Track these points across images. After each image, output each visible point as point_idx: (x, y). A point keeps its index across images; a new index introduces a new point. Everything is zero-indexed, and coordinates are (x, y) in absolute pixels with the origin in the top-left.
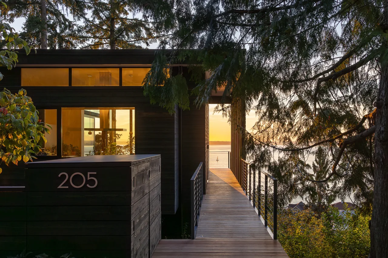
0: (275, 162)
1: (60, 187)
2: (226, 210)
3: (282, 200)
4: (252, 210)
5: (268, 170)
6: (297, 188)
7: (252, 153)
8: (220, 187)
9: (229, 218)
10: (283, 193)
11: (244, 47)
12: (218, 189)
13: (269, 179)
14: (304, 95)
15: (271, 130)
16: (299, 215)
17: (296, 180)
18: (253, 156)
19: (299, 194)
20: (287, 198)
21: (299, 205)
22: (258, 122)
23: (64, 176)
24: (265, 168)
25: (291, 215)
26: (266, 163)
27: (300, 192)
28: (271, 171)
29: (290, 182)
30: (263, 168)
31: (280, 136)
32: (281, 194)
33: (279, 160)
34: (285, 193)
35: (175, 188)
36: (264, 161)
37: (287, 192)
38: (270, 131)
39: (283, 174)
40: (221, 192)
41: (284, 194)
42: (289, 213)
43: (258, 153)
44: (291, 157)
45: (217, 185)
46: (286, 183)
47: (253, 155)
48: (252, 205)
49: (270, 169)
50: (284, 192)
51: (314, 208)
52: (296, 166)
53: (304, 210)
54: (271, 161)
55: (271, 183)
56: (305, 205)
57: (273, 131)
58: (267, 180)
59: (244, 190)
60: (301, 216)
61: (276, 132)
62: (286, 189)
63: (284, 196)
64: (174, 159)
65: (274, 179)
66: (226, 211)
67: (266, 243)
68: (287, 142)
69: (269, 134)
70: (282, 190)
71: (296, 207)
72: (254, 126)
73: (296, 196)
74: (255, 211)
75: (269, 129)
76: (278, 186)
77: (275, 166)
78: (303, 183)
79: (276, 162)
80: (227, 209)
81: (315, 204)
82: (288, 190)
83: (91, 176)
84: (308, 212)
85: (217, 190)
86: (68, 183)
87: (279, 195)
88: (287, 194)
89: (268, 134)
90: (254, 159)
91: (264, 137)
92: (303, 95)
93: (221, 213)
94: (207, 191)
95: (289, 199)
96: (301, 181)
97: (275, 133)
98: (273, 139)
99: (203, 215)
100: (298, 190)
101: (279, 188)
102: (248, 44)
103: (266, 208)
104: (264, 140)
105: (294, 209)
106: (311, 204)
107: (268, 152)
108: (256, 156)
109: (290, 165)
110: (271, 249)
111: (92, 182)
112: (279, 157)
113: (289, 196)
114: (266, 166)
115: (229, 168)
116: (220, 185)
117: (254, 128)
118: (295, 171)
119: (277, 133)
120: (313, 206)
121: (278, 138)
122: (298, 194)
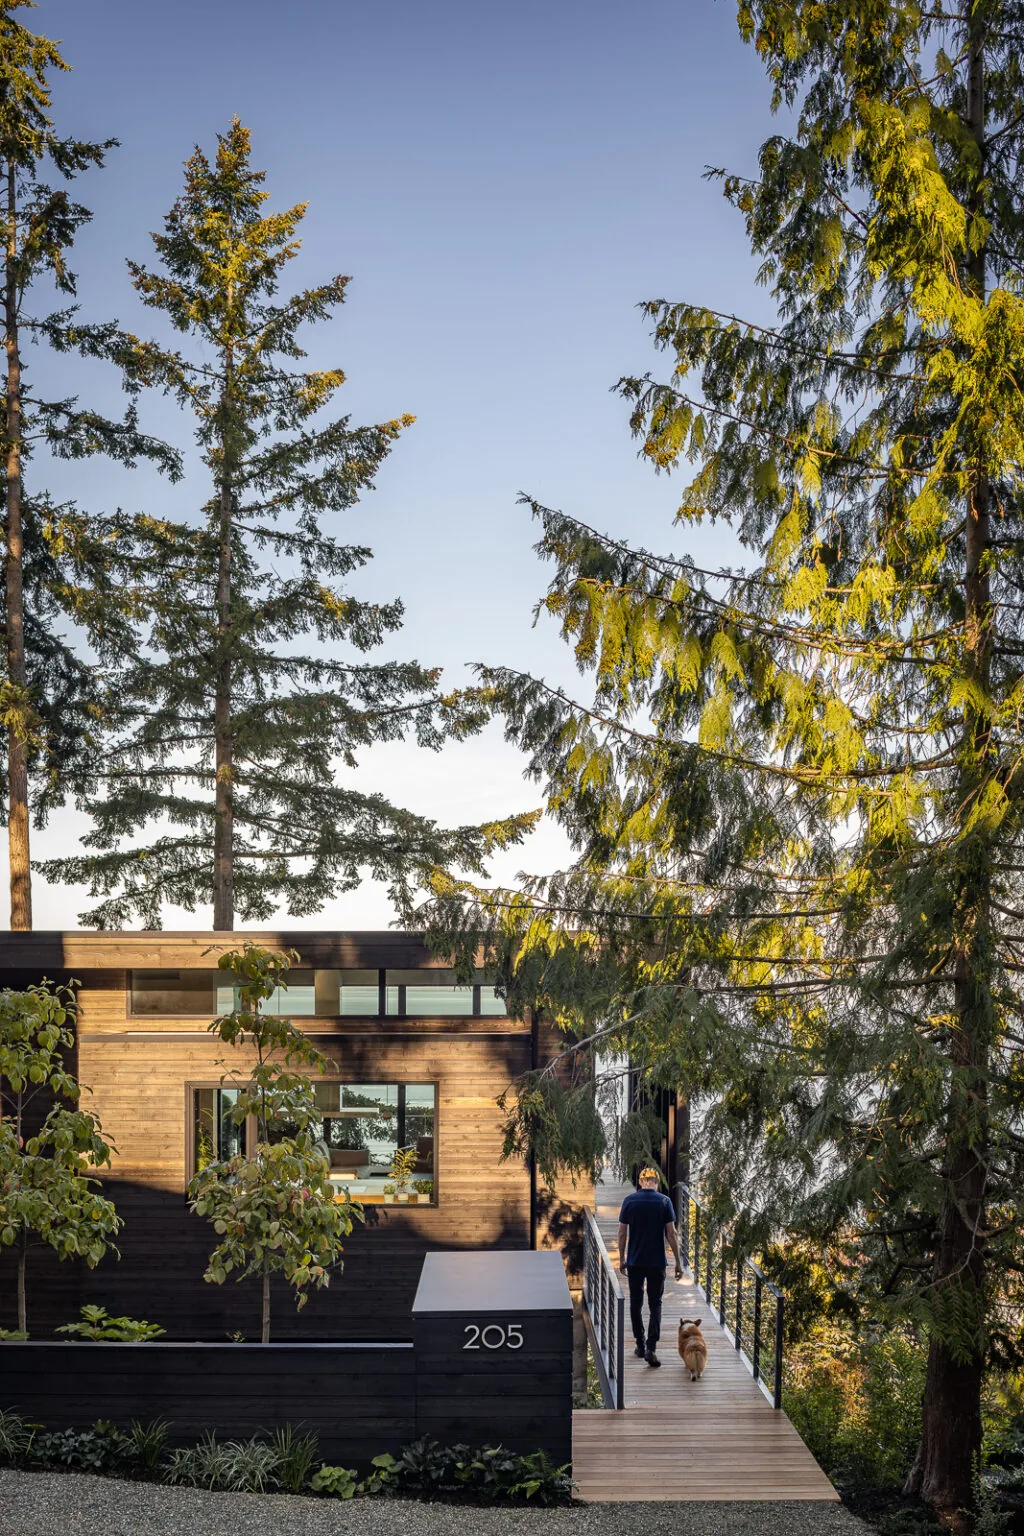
1: (466, 1347)
23: (473, 1331)
67: (757, 1417)
83: (513, 1330)
86: (478, 1341)
110: (767, 1428)
111: (515, 1340)
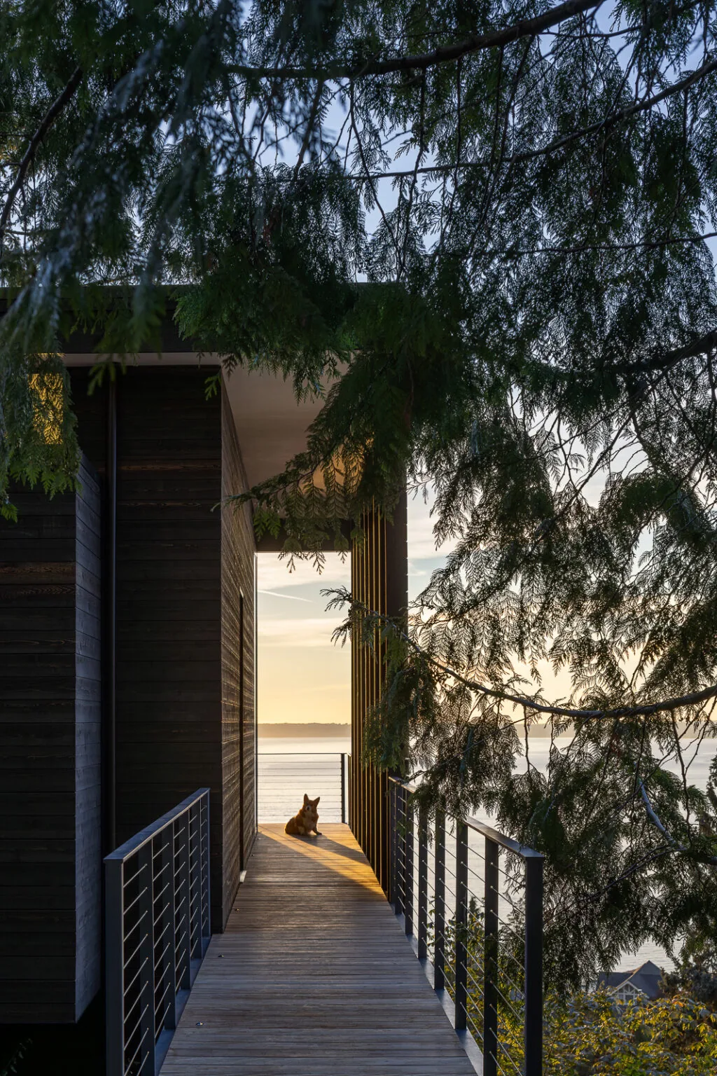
0: (534, 777)
2: (306, 1004)
3: (569, 960)
4: (431, 1003)
5: (501, 817)
6: (644, 901)
7: (421, 730)
8: (294, 900)
9: (316, 1046)
10: (573, 921)
11: (374, 192)
12: (280, 909)
13: (503, 859)
14: (674, 440)
15: (511, 602)
16: (644, 1018)
17: (635, 862)
18: (425, 748)
19: (652, 930)
20: (593, 947)
21: (642, 975)
22: (447, 573)
24: (489, 806)
25: (607, 1018)
26: (491, 784)
27: (659, 920)
28: (513, 819)
29: (607, 871)
30: (476, 806)
31: (555, 634)
32: (561, 928)
33: (552, 765)
34: (582, 925)
35: (79, 904)
36: (482, 772)
37: (592, 923)
38: (504, 606)
39: (572, 830)
40: (293, 924)
41: (579, 930)
42: (600, 1009)
43: (452, 732)
44: (609, 751)
45: (283, 890)
46: (589, 875)
47: (429, 743)
48: (431, 980)
49: (511, 808)
50: (579, 922)
51: (705, 990)
52: (636, 793)
53: (663, 996)
54: (514, 772)
55: (512, 874)
56: (668, 977)
57: (523, 610)
58: (496, 863)
59: (398, 913)
60: (652, 1021)
61: (536, 611)
62: (590, 906)
63: (578, 937)
64: (72, 771)
65: (528, 853)
66: (305, 1010)
68: (590, 670)
69: (502, 625)
70: (566, 910)
71: (626, 982)
72: (424, 593)
73: (636, 937)
74: (440, 1012)
75: (501, 599)
76: (551, 891)
77: (536, 794)
78: (666, 879)
79: (538, 774)
80: (311, 1001)
81: (706, 970)
82: (598, 910)
84: (681, 1004)
85: (280, 915)
87: (553, 932)
88: (594, 931)
89: (495, 624)
90: (434, 761)
91: (474, 641)
92: (669, 439)
93: (277, 1019)
94: (231, 919)
95: (602, 953)
96: (660, 867)
97: (531, 620)
98: (522, 650)
99: (189, 1031)
100: (645, 911)
101: (552, 903)
102: (392, 178)
103: (492, 997)
104: (475, 656)
105: (621, 990)
106: (692, 970)
107: (501, 725)
108: (440, 747)
109: (610, 792)
112: (553, 751)
113: (602, 937)
114: (490, 796)
115: (343, 821)
116: (295, 891)
117: (426, 600)
118: (634, 819)
119: (541, 619)
120: (697, 978)
121: (549, 644)
122: (646, 927)
